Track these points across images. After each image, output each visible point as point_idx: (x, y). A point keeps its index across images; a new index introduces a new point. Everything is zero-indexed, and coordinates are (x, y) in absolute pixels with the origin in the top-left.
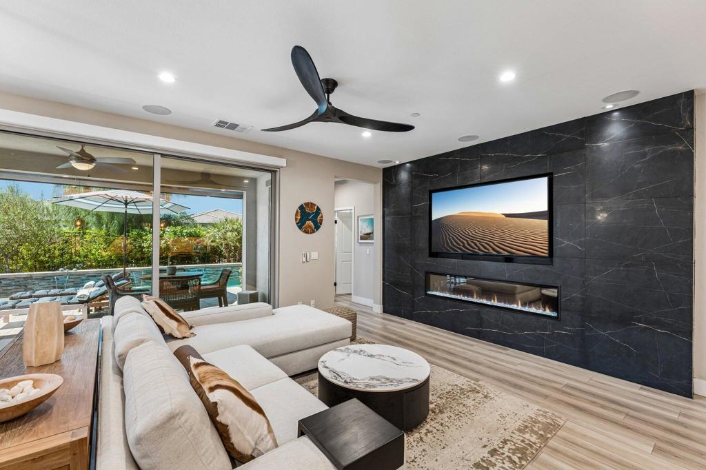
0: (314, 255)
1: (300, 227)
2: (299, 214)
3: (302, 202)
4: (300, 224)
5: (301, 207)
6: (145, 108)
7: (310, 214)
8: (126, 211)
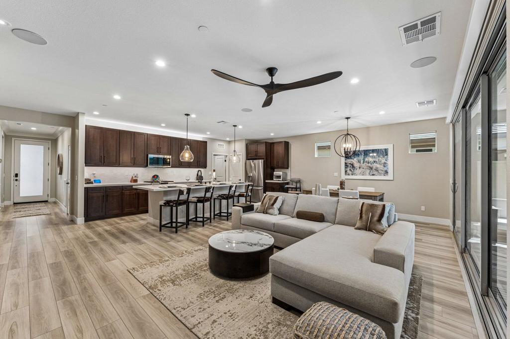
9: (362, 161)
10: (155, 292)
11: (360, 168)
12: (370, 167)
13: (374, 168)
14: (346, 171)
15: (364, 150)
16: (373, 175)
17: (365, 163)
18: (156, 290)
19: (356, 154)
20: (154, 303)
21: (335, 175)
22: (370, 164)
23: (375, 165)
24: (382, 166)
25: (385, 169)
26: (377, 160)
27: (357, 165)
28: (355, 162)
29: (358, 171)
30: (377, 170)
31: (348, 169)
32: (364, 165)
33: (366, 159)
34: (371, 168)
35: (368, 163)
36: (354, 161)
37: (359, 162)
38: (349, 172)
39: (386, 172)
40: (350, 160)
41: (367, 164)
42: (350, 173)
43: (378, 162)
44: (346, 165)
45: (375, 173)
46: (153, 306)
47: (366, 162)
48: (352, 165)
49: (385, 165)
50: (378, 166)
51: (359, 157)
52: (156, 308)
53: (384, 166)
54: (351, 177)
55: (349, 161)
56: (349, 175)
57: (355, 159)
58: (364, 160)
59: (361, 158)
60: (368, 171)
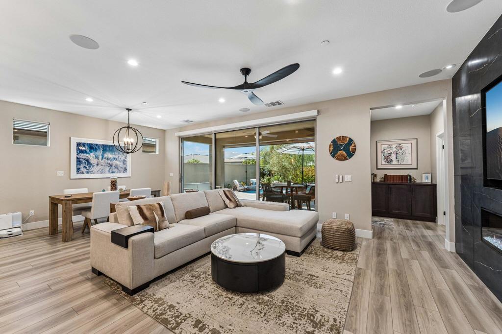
0: (348, 178)
1: (333, 156)
2: (332, 147)
3: (335, 137)
4: (334, 154)
5: (334, 142)
6: (241, 110)
7: (341, 145)
8: (303, 154)
9: (100, 157)
10: (340, 322)
11: (98, 165)
12: (109, 164)
13: (114, 165)
15: (103, 145)
16: (113, 172)
17: (104, 160)
18: (338, 323)
19: (92, 147)
20: (352, 316)
21: (58, 174)
22: (109, 161)
23: (115, 162)
24: (122, 164)
25: (125, 166)
26: (117, 157)
27: (93, 161)
28: (91, 158)
29: (95, 169)
30: (116, 167)
31: (82, 166)
32: (102, 162)
33: (106, 155)
34: (111, 165)
35: (108, 160)
36: (91, 156)
37: (97, 157)
38: (82, 169)
39: (125, 169)
40: (85, 155)
41: (106, 161)
42: (85, 170)
43: (118, 159)
44: (79, 161)
45: (115, 170)
46: (356, 315)
47: (105, 158)
49: (124, 162)
50: (118, 163)
51: (96, 151)
52: (356, 311)
53: (124, 164)
54: (85, 176)
55: (83, 156)
57: (92, 154)
59: (99, 153)
60: (107, 169)
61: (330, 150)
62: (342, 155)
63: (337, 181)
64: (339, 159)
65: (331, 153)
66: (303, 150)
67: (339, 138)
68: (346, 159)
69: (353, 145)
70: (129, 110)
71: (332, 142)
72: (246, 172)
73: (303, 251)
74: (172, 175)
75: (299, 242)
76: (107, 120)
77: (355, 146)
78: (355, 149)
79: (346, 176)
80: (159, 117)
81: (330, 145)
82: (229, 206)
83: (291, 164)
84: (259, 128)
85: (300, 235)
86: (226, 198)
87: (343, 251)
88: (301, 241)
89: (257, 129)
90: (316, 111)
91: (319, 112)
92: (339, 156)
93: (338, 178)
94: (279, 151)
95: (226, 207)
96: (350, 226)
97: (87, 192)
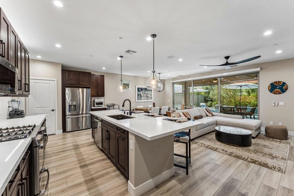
0: (282, 103)
3: (272, 81)
4: (271, 91)
5: (272, 84)
6: (212, 70)
7: (277, 86)
14: (138, 98)
15: (144, 88)
19: (142, 89)
21: (133, 100)
27: (142, 95)
29: (142, 98)
30: (149, 97)
34: (147, 96)
36: (141, 93)
37: (143, 93)
38: (139, 98)
39: (151, 98)
43: (149, 94)
44: (138, 95)
47: (145, 94)
48: (140, 95)
53: (151, 96)
55: (139, 93)
56: (139, 100)
57: (141, 92)
58: (145, 92)
59: (144, 91)
60: (146, 98)
61: (269, 89)
62: (278, 91)
63: (274, 105)
64: (275, 93)
65: (269, 91)
66: (241, 86)
67: (276, 82)
68: (280, 93)
69: (286, 86)
70: (159, 73)
71: (270, 84)
72: (198, 99)
73: (256, 137)
74: (168, 101)
75: (254, 132)
76: (145, 78)
77: (287, 86)
78: (287, 88)
79: (280, 103)
80: (169, 75)
81: (269, 86)
82: (208, 115)
83: (227, 94)
84: (220, 77)
85: (255, 129)
86: (207, 112)
87: (280, 139)
88: (255, 132)
89: (219, 78)
90: (260, 68)
91: (261, 69)
92: (275, 92)
93: (275, 103)
94: (224, 87)
95: (207, 116)
96: (285, 128)
97: (143, 107)
